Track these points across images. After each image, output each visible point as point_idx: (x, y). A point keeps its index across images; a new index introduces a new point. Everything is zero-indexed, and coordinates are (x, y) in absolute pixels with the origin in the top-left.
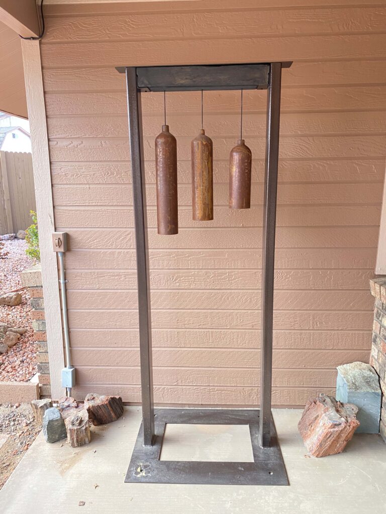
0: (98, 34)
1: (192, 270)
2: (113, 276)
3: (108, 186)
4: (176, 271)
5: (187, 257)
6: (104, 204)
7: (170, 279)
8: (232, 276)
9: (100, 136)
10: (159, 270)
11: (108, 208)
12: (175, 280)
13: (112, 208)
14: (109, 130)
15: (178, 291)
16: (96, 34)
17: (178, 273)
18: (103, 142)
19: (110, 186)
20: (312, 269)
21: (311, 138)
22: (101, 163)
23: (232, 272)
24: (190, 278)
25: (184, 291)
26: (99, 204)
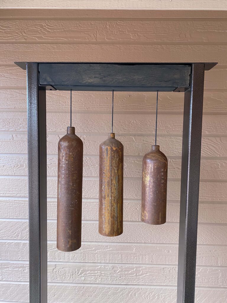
0: (15, 36)
1: (98, 264)
2: (16, 267)
3: (16, 178)
4: (82, 264)
5: (93, 250)
6: (12, 195)
7: (76, 272)
8: (140, 271)
9: (11, 130)
10: (65, 263)
11: (16, 199)
12: (81, 274)
13: (20, 199)
14: (21, 124)
15: (82, 285)
16: (13, 36)
17: (83, 266)
18: (14, 135)
19: (19, 178)
20: (221, 266)
21: (218, 139)
22: (11, 156)
23: (140, 267)
24: (96, 272)
25: (90, 285)
26: (7, 195)
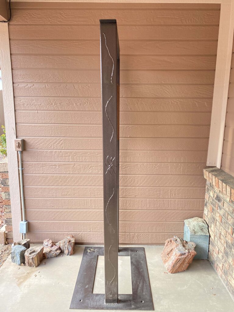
0: (44, 20)
1: (99, 163)
2: (51, 166)
3: (49, 111)
4: (90, 163)
5: (96, 155)
6: (47, 122)
7: (86, 168)
8: (124, 166)
9: (44, 82)
10: (80, 163)
11: (49, 125)
12: (90, 168)
13: (51, 125)
14: (50, 78)
15: (91, 175)
17: (91, 164)
18: (46, 85)
20: (170, 162)
22: (45, 98)
23: (124, 164)
24: (98, 167)
25: (95, 175)
26: (43, 122)
